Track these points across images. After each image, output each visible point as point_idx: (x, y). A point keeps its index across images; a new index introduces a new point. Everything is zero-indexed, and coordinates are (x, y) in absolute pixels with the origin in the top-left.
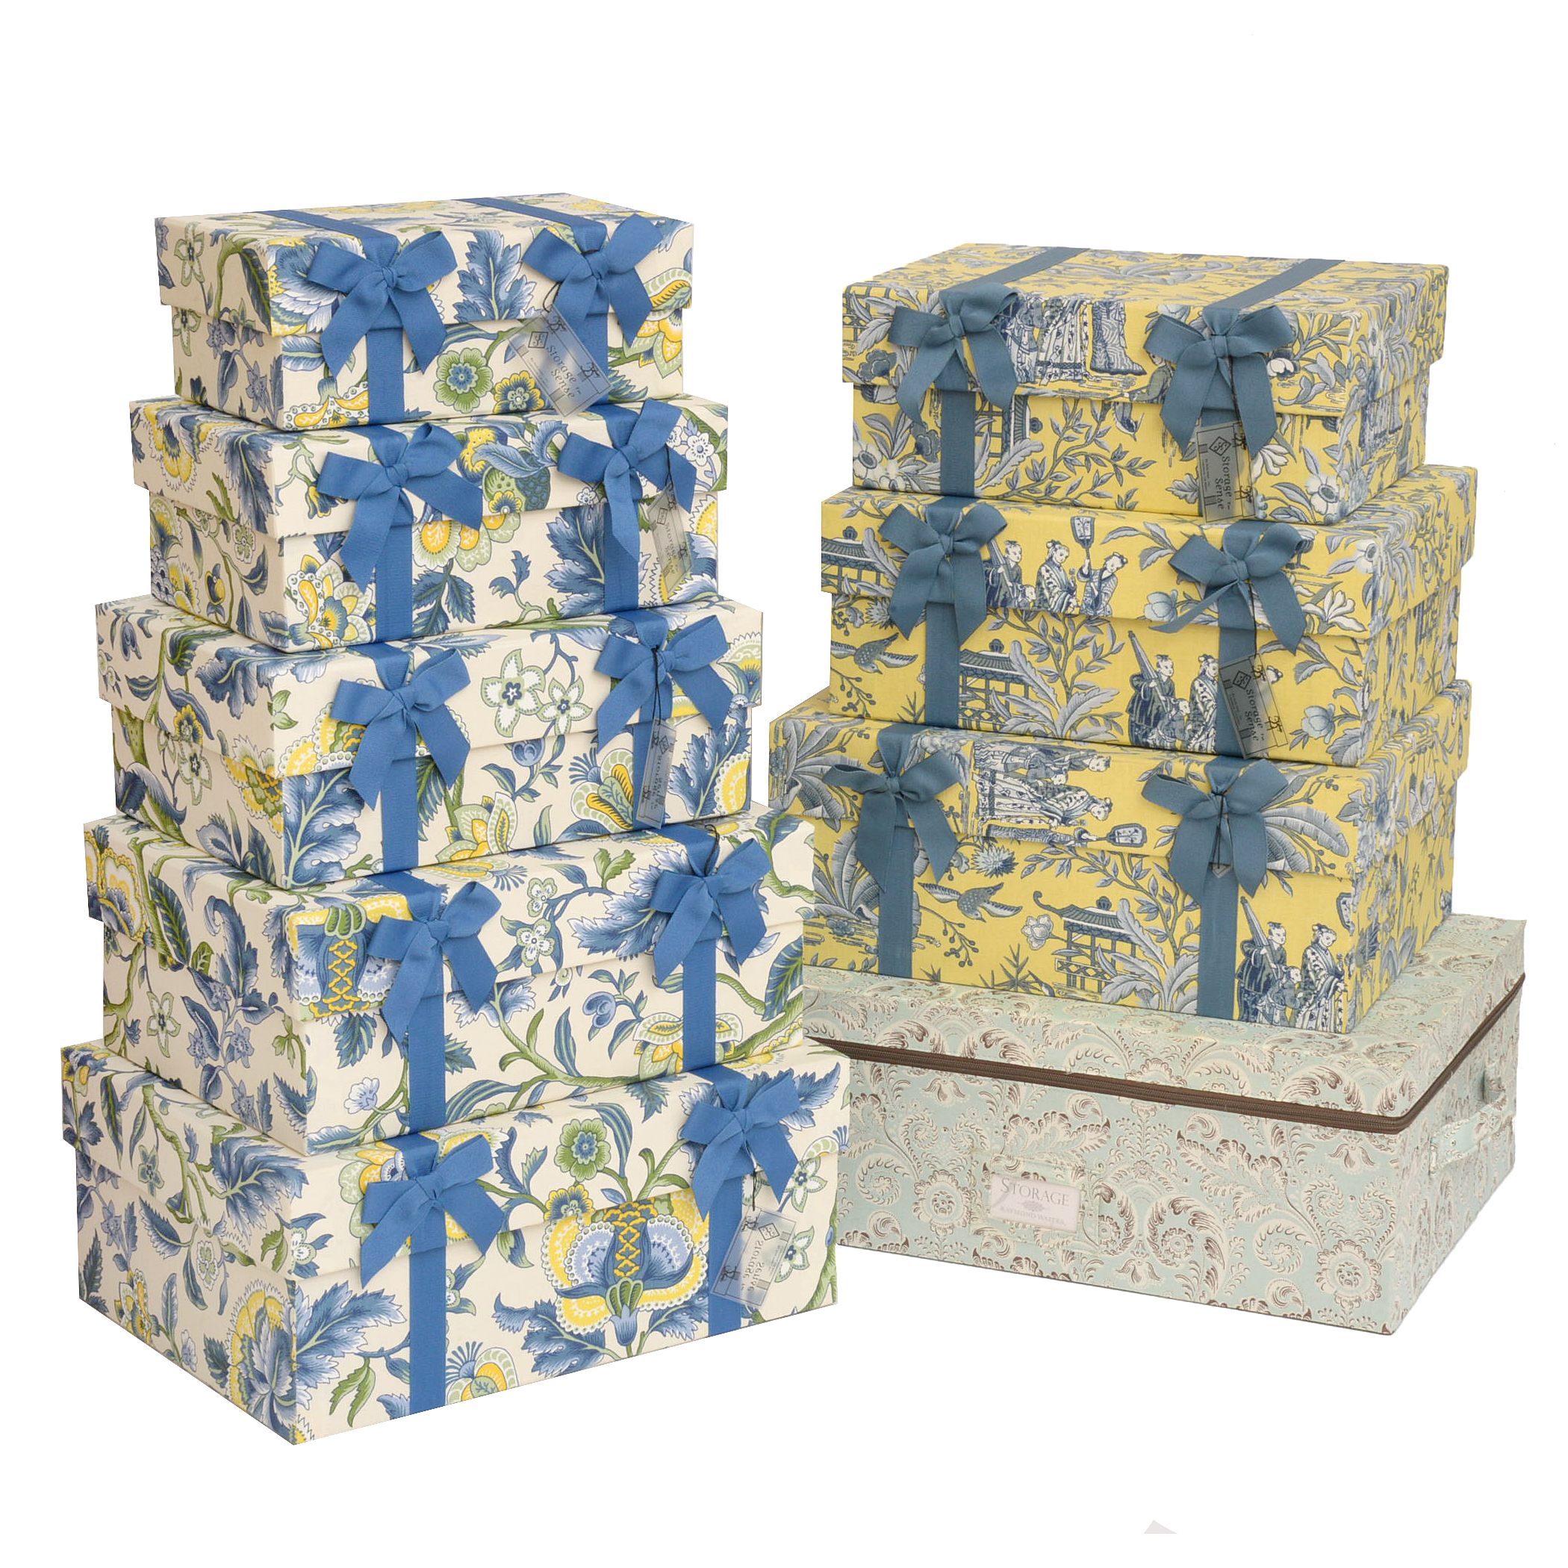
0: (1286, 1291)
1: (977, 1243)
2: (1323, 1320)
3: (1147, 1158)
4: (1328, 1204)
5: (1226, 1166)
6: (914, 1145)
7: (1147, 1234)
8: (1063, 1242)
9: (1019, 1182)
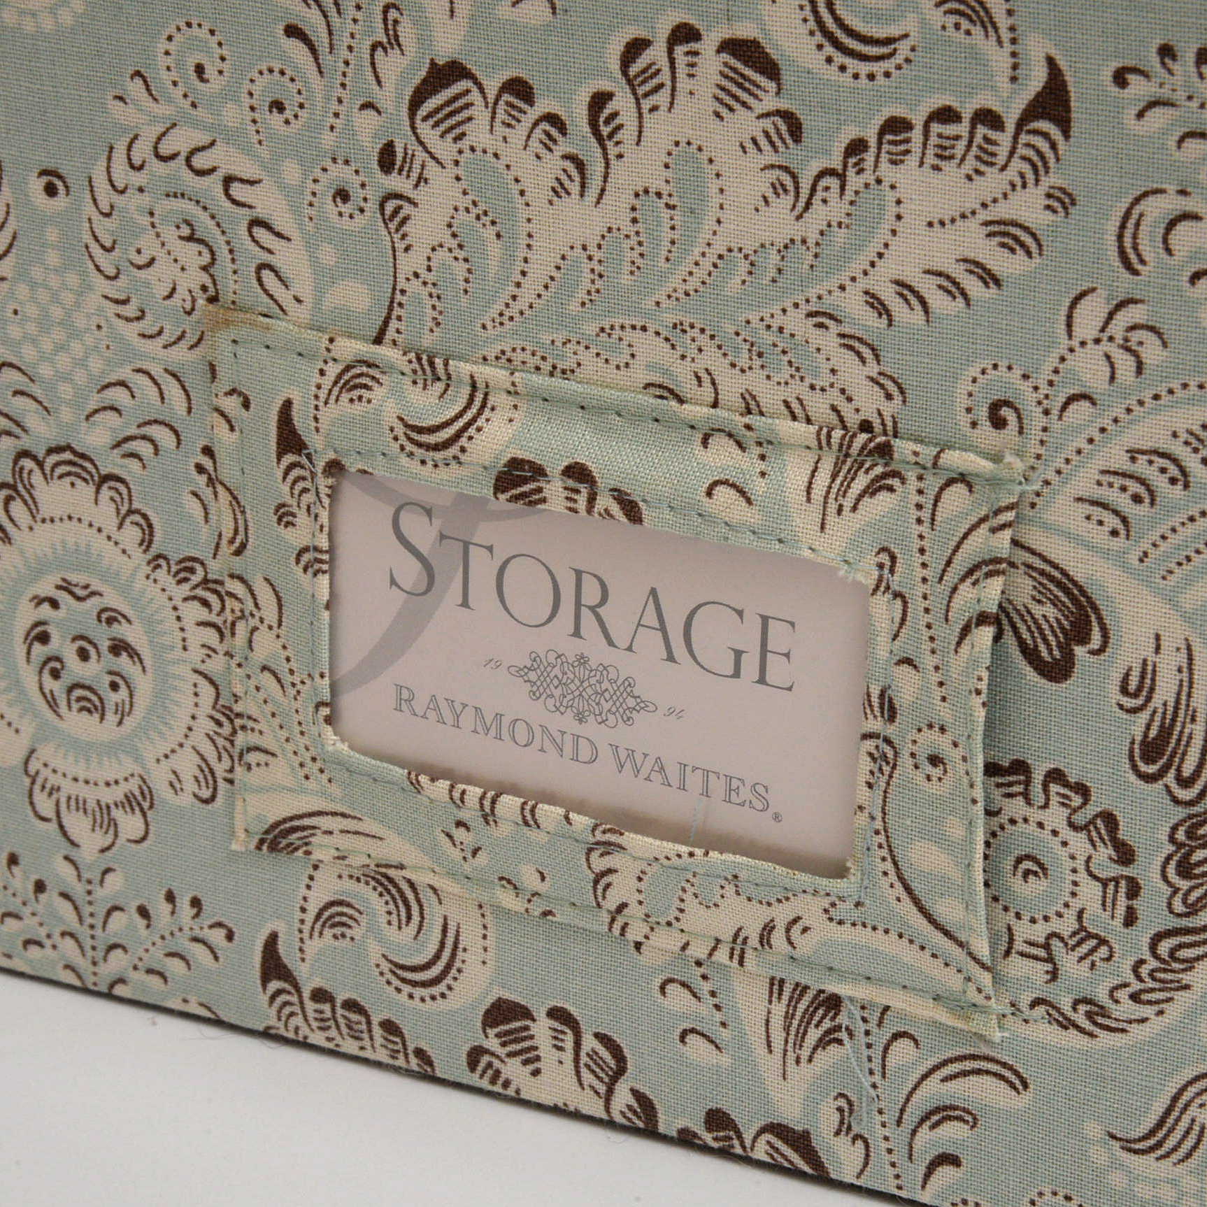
1: (276, 900)
8: (768, 928)
9: (484, 532)
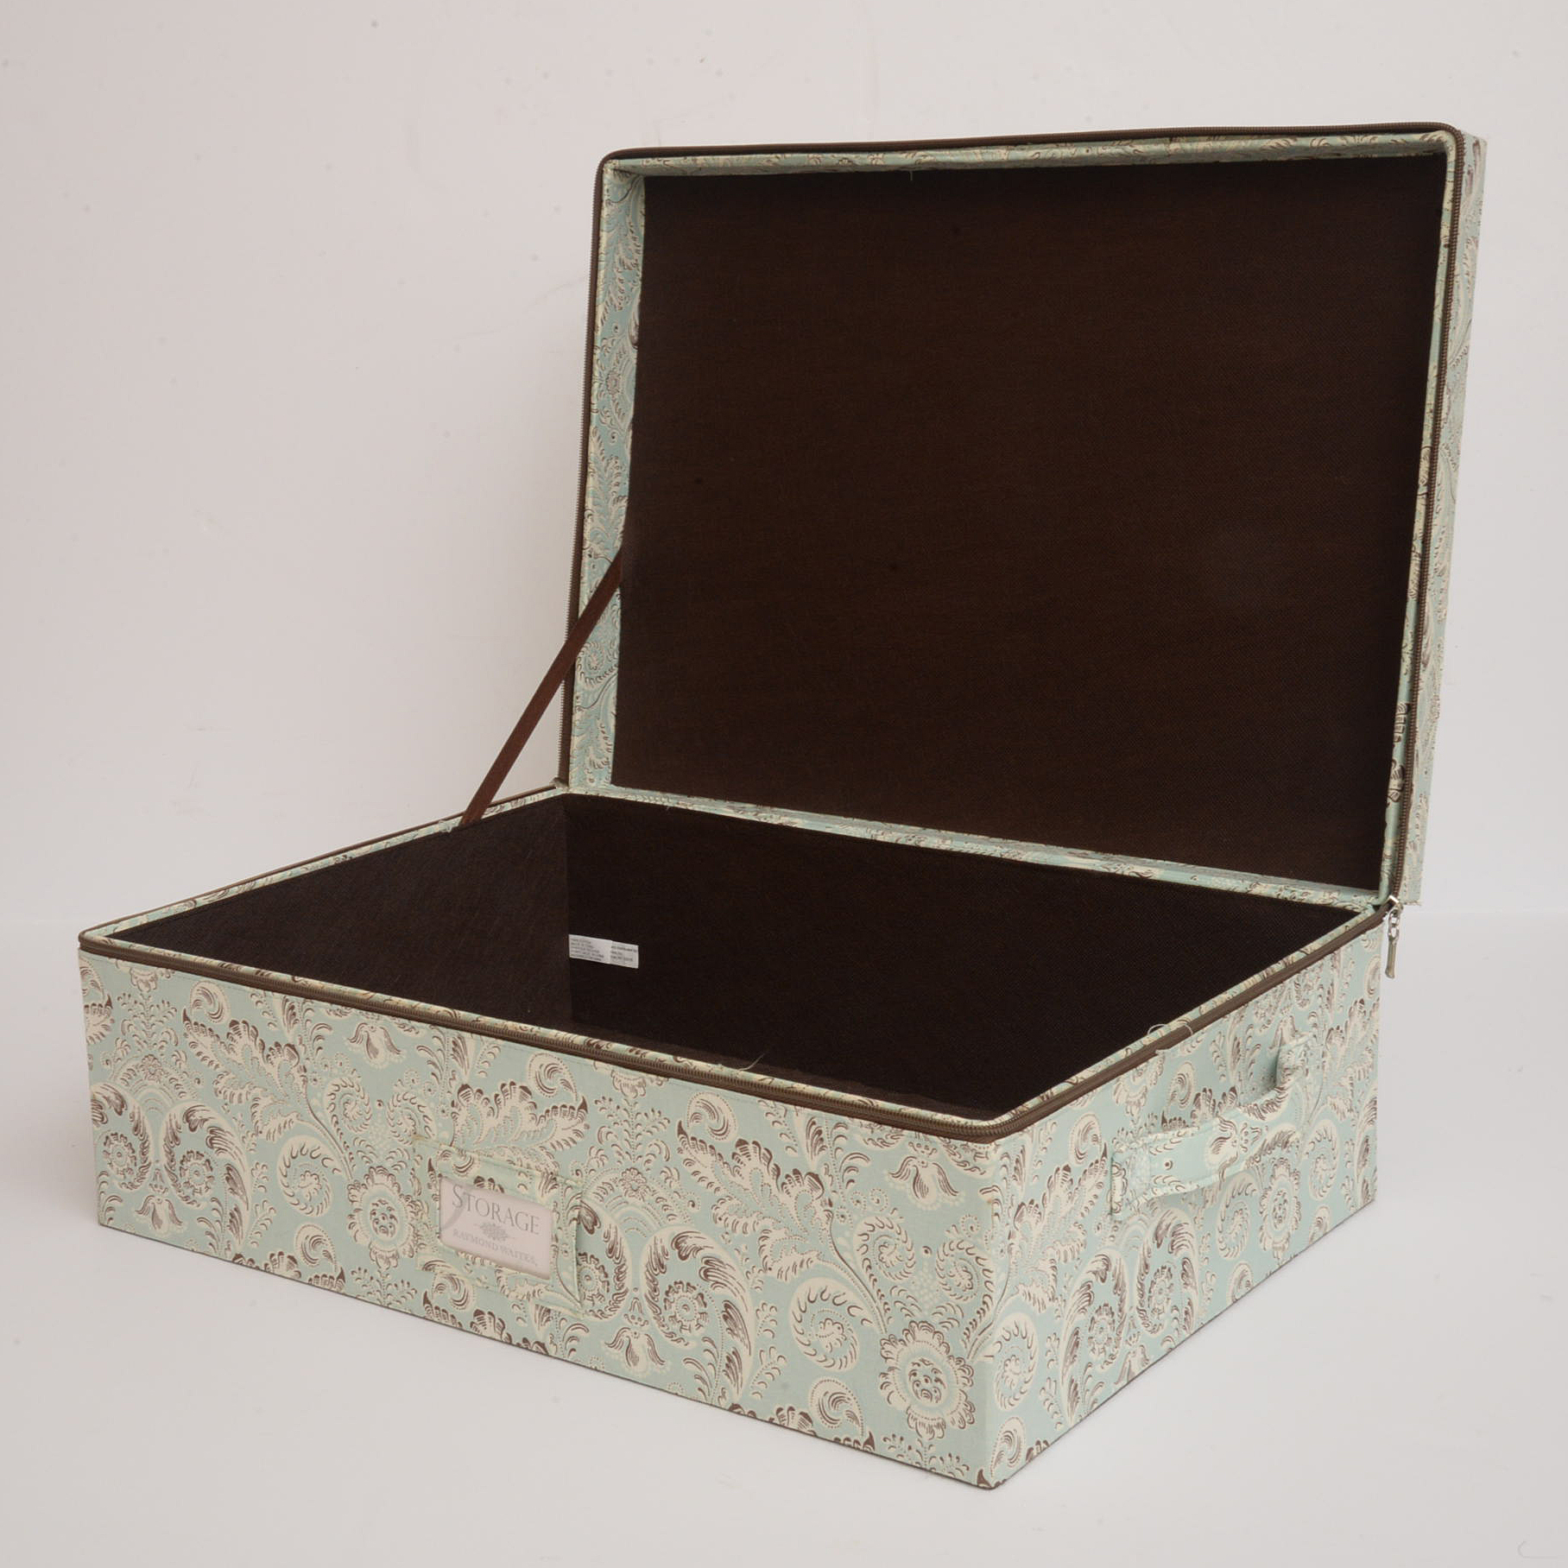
0: (837, 1400)
1: (427, 1283)
2: (892, 1453)
3: (639, 1163)
4: (893, 1258)
5: (746, 1184)
6: (344, 1125)
7: (645, 1288)
8: (534, 1292)
9: (473, 1193)
